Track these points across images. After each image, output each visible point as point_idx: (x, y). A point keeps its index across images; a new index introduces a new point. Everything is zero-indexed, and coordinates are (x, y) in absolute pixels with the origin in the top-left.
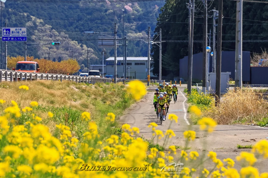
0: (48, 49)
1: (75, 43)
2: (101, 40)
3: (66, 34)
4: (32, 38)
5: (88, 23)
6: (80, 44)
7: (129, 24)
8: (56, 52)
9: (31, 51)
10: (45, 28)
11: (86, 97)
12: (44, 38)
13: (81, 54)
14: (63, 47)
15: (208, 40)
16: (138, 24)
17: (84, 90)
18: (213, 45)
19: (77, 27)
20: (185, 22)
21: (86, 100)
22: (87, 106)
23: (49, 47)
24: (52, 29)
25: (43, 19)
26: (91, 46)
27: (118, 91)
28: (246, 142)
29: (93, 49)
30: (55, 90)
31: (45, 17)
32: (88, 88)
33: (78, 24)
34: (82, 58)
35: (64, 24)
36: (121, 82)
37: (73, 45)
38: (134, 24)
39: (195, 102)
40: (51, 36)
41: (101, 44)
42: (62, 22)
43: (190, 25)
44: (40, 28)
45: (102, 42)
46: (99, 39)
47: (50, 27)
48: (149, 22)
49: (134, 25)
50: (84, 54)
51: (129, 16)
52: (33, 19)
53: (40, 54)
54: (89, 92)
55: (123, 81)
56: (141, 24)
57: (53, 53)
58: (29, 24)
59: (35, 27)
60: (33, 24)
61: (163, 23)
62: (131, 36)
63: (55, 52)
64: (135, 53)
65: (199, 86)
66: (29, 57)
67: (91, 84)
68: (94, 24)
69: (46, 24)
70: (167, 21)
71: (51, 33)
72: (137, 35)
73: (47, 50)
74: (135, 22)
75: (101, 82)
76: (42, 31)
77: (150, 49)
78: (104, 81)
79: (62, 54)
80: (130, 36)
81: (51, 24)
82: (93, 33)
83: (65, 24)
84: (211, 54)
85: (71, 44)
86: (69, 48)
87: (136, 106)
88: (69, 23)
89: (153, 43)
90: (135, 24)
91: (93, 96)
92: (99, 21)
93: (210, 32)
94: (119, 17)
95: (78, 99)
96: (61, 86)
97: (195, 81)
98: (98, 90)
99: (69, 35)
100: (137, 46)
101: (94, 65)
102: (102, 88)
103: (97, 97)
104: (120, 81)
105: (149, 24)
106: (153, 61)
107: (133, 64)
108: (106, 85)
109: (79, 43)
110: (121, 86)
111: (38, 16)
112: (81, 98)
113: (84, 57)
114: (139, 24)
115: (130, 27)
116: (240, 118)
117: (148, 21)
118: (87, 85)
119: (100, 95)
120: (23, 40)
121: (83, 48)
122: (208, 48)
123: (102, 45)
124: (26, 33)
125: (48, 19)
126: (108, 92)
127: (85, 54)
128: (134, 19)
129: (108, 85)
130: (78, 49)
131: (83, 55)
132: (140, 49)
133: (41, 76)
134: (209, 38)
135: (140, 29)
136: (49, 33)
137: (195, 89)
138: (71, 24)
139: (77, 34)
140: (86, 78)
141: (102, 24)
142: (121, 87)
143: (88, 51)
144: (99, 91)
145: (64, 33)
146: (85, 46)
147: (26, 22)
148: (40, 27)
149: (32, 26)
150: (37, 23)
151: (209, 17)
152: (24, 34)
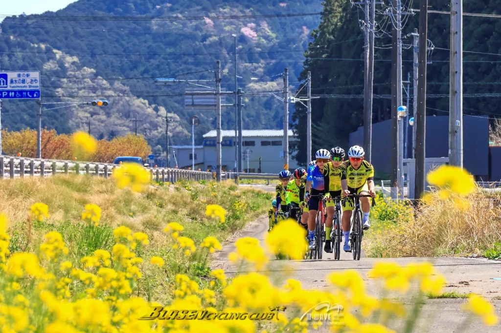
0: (89, 115)
1: (142, 103)
2: (191, 96)
3: (124, 84)
4: (57, 94)
5: (168, 62)
6: (153, 106)
7: (251, 65)
8: (106, 122)
9: (54, 121)
10: (83, 73)
11: (155, 207)
12: (81, 93)
13: (155, 126)
14: (119, 111)
15: (404, 93)
16: (268, 64)
17: (152, 194)
18: (414, 103)
19: (146, 71)
20: (359, 58)
21: (156, 213)
22: (157, 225)
23: (90, 113)
24: (96, 75)
25: (78, 55)
26: (175, 110)
27: (221, 197)
28: (450, 286)
29: (179, 115)
30: (92, 195)
31: (83, 51)
32: (161, 190)
33: (148, 64)
34: (157, 134)
35: (120, 65)
36: (230, 179)
37: (139, 106)
38: (260, 64)
39: (376, 216)
40: (94, 90)
41: (191, 104)
42: (117, 62)
43: (366, 63)
44: (73, 73)
45: (192, 99)
46: (187, 94)
47: (92, 73)
48: (291, 61)
49: (261, 67)
50: (161, 125)
51: (250, 49)
52: (58, 56)
53: (72, 125)
54: (161, 198)
55: (235, 177)
56: (276, 65)
57: (99, 123)
58: (49, 65)
59: (62, 71)
60: (59, 67)
61: (316, 62)
62: (256, 89)
63: (102, 122)
64: (263, 123)
65: (385, 185)
66: (46, 131)
67: (168, 183)
68: (181, 65)
69: (85, 66)
70: (325, 58)
71: (94, 84)
72: (265, 86)
73: (87, 118)
74: (262, 61)
75: (188, 179)
76: (77, 80)
77: (288, 112)
78: (197, 177)
79: (116, 125)
80: (253, 87)
81: (95, 65)
82: (174, 82)
83: (122, 66)
84: (410, 121)
85: (134, 105)
86: (131, 114)
87: (256, 226)
88: (130, 63)
89: (294, 99)
90: (262, 64)
91: (170, 207)
92: (191, 60)
93: (409, 79)
94: (232, 50)
95: (139, 212)
96: (104, 186)
97: (379, 177)
98: (180, 195)
99: (130, 87)
100: (266, 108)
101: (180, 147)
102: (190, 190)
103: (179, 208)
104: (228, 177)
105: (290, 64)
106: (297, 137)
107: (258, 143)
108: (200, 185)
109: (150, 104)
110: (229, 187)
111: (67, 50)
112: (144, 209)
113: (162, 131)
114: (271, 64)
115: (253, 70)
116: (452, 243)
117: (288, 58)
118: (160, 185)
119: (185, 204)
120: (33, 97)
121: (159, 113)
122: (401, 109)
123: (193, 105)
124: (38, 82)
125: (90, 56)
126: (202, 199)
127: (163, 124)
128: (261, 55)
129: (203, 186)
130: (148, 115)
131: (159, 128)
132: (273, 114)
133: (64, 166)
134: (407, 90)
135: (272, 73)
136: (91, 85)
137: (379, 191)
138: (135, 66)
139: (146, 85)
140: (157, 170)
141: (197, 64)
142: (230, 189)
143: (166, 118)
144: (182, 197)
145: (121, 83)
146: (163, 111)
147: (44, 61)
148: (72, 71)
149: (57, 70)
150: (65, 64)
151: (406, 48)
152: (34, 84)
